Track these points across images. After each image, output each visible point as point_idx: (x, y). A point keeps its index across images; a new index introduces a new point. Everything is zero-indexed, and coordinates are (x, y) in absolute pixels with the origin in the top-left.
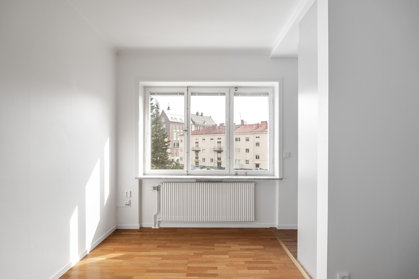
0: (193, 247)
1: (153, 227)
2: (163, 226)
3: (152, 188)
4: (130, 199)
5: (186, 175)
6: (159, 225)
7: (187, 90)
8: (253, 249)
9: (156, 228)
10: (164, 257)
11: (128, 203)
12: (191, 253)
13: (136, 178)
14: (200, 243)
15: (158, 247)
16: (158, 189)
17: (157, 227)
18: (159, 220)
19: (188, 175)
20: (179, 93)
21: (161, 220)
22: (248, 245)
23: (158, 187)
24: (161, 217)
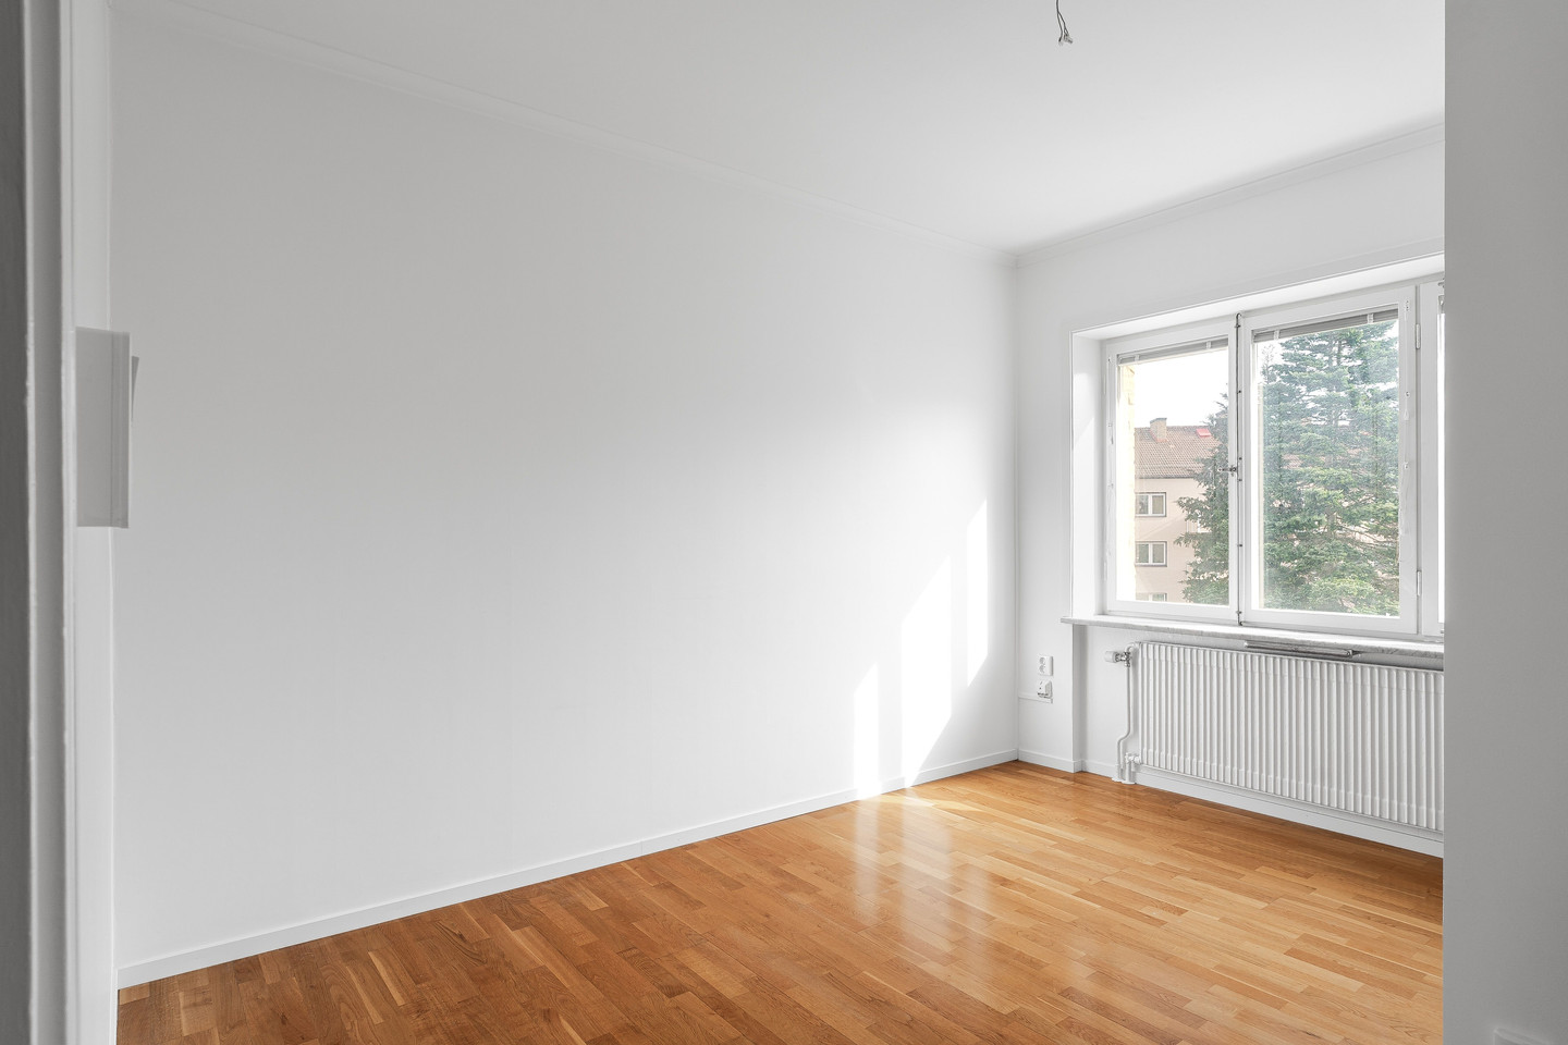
0: (1177, 851)
1: (1116, 779)
2: (1146, 779)
3: (1111, 657)
4: (1050, 679)
5: (1234, 626)
6: (1131, 775)
7: (1238, 326)
8: (1396, 924)
9: (1123, 782)
10: (1062, 843)
11: (1043, 691)
12: (1150, 860)
13: (1063, 621)
14: (1215, 849)
15: (1078, 821)
16: (1128, 658)
17: (1127, 781)
18: (1131, 758)
19: (1240, 624)
20: (1212, 343)
21: (1138, 760)
22: (1409, 912)
23: (1128, 654)
24: (1136, 750)
